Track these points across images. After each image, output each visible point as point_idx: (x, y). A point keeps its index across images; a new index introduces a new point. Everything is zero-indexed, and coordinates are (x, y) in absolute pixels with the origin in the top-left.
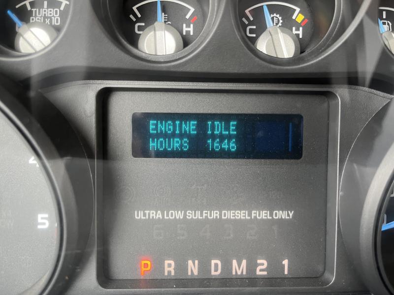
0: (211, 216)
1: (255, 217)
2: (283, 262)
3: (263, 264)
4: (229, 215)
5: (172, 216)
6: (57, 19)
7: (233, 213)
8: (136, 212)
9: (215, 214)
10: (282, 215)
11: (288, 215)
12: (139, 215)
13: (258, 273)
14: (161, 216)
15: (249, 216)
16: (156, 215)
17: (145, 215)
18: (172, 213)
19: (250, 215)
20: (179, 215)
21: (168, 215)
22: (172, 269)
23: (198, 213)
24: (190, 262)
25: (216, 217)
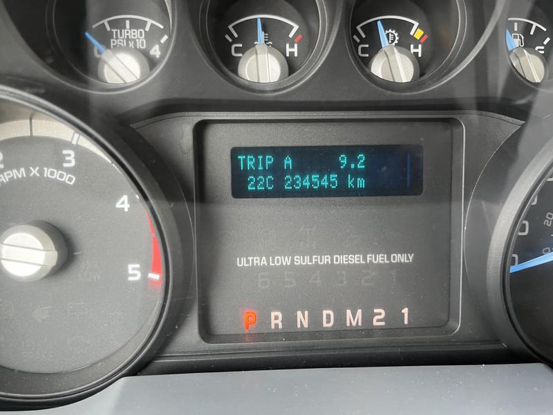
0: (321, 261)
1: (371, 261)
2: (403, 311)
3: (380, 314)
5: (278, 262)
6: (142, 42)
7: (346, 258)
8: (238, 259)
11: (408, 259)
12: (242, 263)
13: (375, 323)
14: (265, 263)
15: (363, 260)
16: (260, 262)
18: (278, 260)
19: (365, 259)
20: (286, 261)
21: (273, 262)
22: (279, 322)
24: (299, 313)
25: (327, 262)
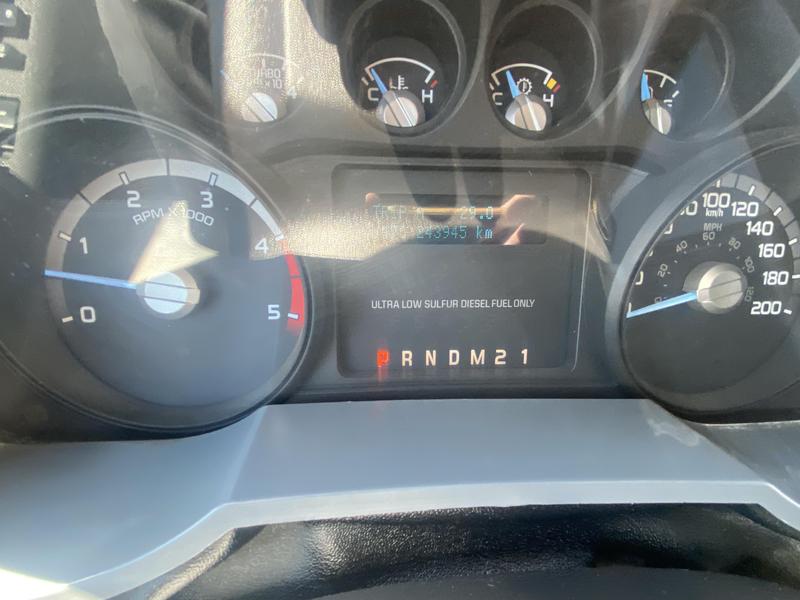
4: (468, 304)
9: (454, 303)
10: (523, 303)
17: (381, 305)
23: (437, 302)
